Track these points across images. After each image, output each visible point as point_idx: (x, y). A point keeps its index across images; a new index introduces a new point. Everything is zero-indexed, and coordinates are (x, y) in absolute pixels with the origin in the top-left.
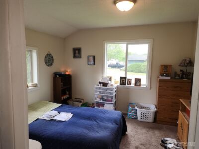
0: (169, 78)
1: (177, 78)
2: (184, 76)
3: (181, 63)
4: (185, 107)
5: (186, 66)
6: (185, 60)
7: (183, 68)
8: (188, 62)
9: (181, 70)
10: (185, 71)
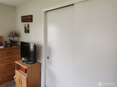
0: (3, 47)
1: (8, 46)
2: (13, 44)
3: (10, 35)
4: (19, 66)
5: (13, 37)
6: (13, 33)
7: (12, 39)
8: (14, 34)
9: (10, 40)
10: (13, 40)
